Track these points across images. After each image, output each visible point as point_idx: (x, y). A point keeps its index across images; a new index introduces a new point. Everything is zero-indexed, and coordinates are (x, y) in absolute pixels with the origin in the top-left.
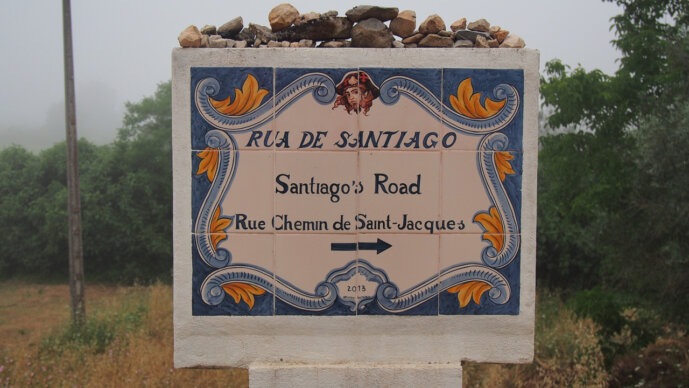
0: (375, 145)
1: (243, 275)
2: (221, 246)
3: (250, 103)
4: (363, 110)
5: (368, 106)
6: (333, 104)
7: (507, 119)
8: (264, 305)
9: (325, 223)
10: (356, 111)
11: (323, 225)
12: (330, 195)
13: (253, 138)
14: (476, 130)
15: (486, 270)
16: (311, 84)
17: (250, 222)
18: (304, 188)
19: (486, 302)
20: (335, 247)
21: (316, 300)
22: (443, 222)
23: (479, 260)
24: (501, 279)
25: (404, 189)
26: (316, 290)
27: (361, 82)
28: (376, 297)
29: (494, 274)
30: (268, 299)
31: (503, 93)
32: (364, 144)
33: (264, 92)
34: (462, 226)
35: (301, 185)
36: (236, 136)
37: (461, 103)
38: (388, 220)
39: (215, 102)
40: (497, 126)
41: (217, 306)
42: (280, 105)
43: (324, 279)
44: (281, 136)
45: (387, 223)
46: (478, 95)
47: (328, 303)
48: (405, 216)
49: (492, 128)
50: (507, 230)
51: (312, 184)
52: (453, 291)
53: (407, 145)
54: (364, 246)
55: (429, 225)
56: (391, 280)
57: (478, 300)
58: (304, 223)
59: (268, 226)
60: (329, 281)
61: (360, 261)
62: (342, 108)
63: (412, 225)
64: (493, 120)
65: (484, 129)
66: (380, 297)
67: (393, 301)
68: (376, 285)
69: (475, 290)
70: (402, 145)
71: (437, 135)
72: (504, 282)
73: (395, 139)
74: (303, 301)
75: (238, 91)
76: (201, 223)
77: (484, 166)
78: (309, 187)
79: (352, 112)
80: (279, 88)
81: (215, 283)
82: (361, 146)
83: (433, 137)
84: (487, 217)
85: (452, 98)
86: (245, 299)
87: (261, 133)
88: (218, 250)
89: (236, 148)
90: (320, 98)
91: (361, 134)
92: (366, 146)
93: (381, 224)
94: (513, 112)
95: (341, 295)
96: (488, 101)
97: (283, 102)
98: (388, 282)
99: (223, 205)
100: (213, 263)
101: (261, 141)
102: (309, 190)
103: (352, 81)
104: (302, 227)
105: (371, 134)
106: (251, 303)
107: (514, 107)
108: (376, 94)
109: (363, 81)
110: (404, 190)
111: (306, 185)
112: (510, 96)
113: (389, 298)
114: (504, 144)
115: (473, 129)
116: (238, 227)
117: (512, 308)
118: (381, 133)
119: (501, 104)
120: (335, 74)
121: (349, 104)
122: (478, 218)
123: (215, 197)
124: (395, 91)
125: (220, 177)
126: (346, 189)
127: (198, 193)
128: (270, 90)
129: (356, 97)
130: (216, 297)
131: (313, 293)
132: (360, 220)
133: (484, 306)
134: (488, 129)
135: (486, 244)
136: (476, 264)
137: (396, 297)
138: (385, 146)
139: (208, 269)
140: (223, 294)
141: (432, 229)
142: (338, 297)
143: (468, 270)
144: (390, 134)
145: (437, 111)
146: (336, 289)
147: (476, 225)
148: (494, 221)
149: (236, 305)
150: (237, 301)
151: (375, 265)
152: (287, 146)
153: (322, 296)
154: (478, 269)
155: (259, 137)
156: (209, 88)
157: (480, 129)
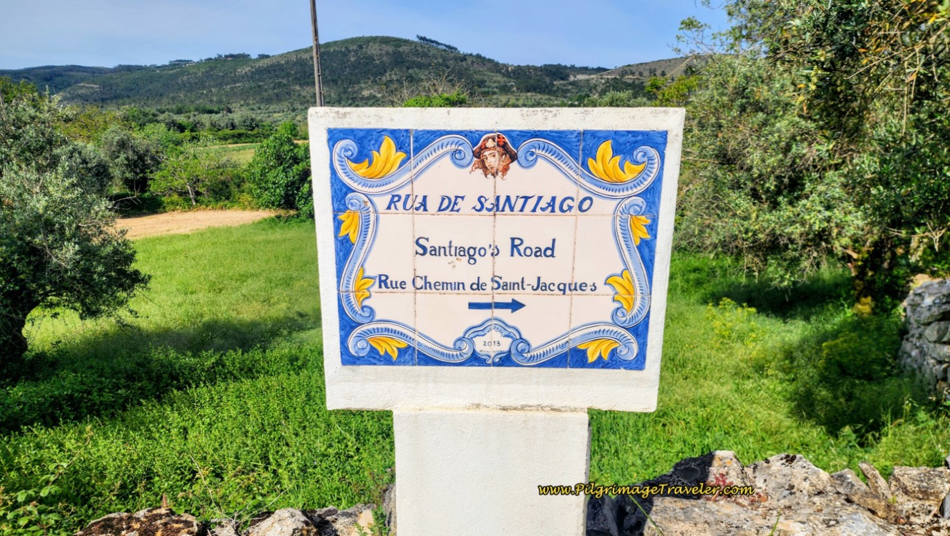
0: (512, 209)
1: (387, 330)
2: (366, 303)
3: (388, 166)
4: (500, 174)
5: (506, 169)
6: (470, 168)
7: (646, 183)
8: (407, 357)
9: (463, 284)
10: (493, 175)
11: (461, 285)
12: (467, 257)
13: (392, 202)
14: (613, 194)
15: (615, 329)
16: (449, 148)
17: (391, 282)
18: (442, 250)
19: (614, 358)
20: (472, 306)
21: (455, 353)
22: (576, 284)
23: (610, 320)
24: (629, 337)
25: (538, 252)
26: (455, 344)
27: (498, 145)
28: (510, 351)
29: (623, 333)
30: (410, 352)
31: (644, 156)
32: (500, 209)
33: (402, 155)
34: (594, 288)
35: (440, 248)
36: (375, 199)
37: (600, 166)
38: (523, 282)
39: (353, 165)
40: (635, 190)
41: (363, 357)
42: (418, 168)
43: (462, 335)
44: (420, 199)
45: (521, 285)
46: (618, 158)
47: (466, 356)
48: (539, 278)
49: (630, 192)
50: (639, 292)
51: (450, 247)
52: (582, 347)
53: (543, 209)
54: (499, 306)
55: (562, 287)
56: (524, 337)
57: (606, 357)
58: (443, 283)
59: (409, 286)
60: (467, 336)
61: (496, 319)
62: (480, 171)
63: (545, 286)
64: (632, 185)
65: (621, 193)
66: (513, 351)
67: (525, 355)
68: (510, 340)
69: (603, 347)
70: (538, 209)
71: (573, 199)
72: (632, 341)
73: (531, 204)
74: (442, 354)
75: (375, 153)
76: (345, 282)
77: (619, 231)
78: (448, 250)
79: (490, 176)
80: (417, 150)
81: (361, 337)
82: (498, 210)
83: (569, 202)
84: (620, 279)
85: (590, 161)
86: (389, 352)
87: (400, 197)
88: (363, 308)
89: (376, 211)
90: (458, 162)
91: (498, 198)
92: (503, 210)
93: (516, 286)
94: (652, 175)
95: (478, 350)
96: (628, 164)
97: (421, 166)
98: (521, 338)
99: (365, 266)
100: (358, 319)
101: (400, 205)
102: (448, 253)
103: (490, 144)
104: (440, 287)
105: (508, 198)
106: (395, 355)
107: (654, 171)
108: (513, 158)
109: (502, 144)
110: (539, 254)
111: (444, 248)
112: (650, 159)
113: (521, 353)
114: (641, 208)
115: (610, 193)
116: (380, 287)
117: (639, 363)
118: (518, 197)
119: (641, 167)
120: (473, 137)
121: (486, 168)
122: (609, 281)
123: (357, 258)
124: (532, 154)
125: (362, 238)
126: (482, 252)
127: (341, 254)
128: (407, 152)
129: (493, 160)
130: (363, 349)
131: (452, 347)
132: (497, 282)
133: (612, 362)
134: (626, 193)
135: (617, 305)
136: (606, 323)
137: (529, 352)
138: (522, 210)
139: (354, 325)
140: (369, 347)
141: (564, 291)
142: (474, 350)
143: (597, 329)
144: (526, 198)
145: (574, 175)
146: (473, 343)
147: (608, 287)
148: (626, 283)
149: (380, 356)
150: (382, 353)
151: (510, 324)
152: (425, 210)
153: (460, 349)
154: (607, 328)
155: (398, 201)
156: (346, 150)
157: (617, 194)
